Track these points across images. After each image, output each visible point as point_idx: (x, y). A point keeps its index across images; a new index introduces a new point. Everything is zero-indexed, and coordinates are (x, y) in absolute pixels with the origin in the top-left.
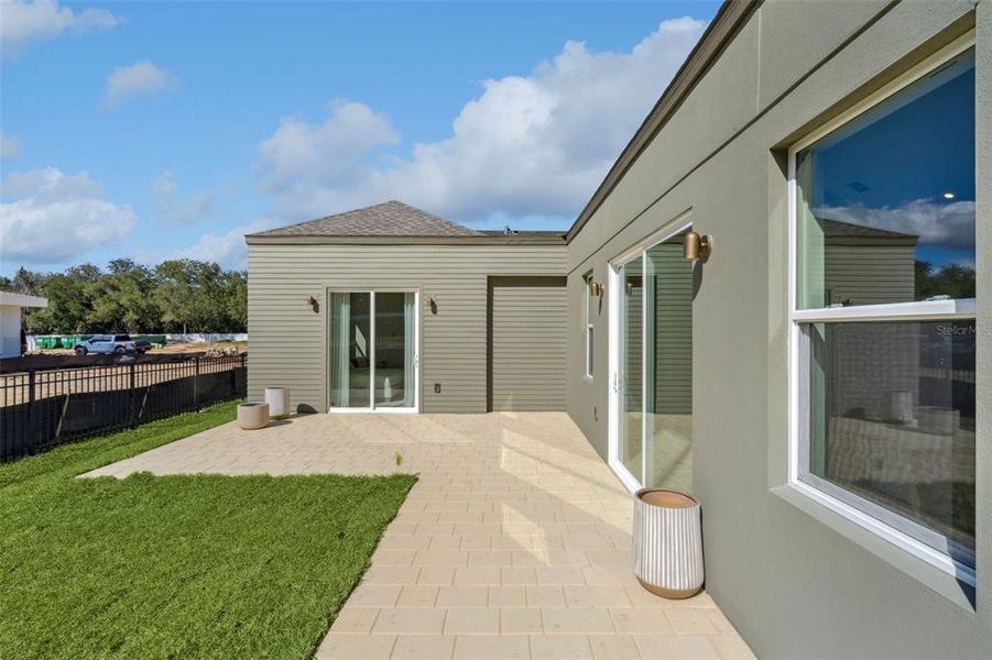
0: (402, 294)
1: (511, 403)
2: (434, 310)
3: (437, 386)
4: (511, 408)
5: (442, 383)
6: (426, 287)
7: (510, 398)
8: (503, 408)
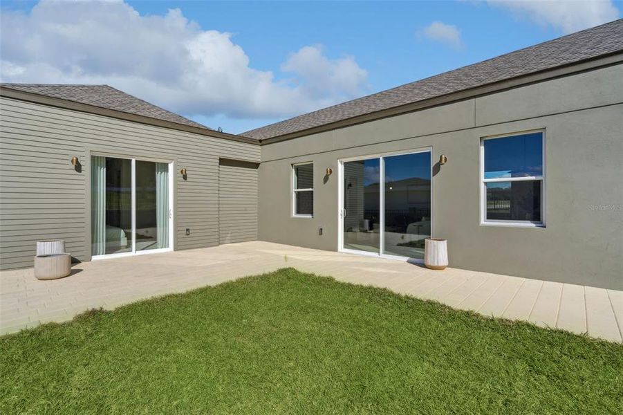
0: (154, 164)
1: (229, 238)
2: (185, 177)
3: (188, 230)
4: (229, 241)
5: (190, 228)
6: (179, 160)
7: (229, 235)
8: (226, 241)
